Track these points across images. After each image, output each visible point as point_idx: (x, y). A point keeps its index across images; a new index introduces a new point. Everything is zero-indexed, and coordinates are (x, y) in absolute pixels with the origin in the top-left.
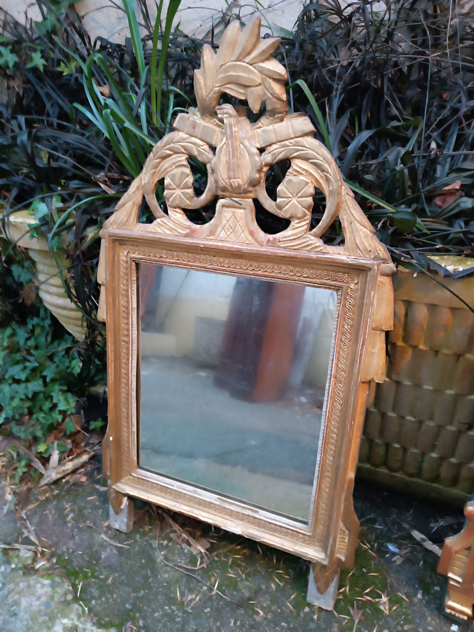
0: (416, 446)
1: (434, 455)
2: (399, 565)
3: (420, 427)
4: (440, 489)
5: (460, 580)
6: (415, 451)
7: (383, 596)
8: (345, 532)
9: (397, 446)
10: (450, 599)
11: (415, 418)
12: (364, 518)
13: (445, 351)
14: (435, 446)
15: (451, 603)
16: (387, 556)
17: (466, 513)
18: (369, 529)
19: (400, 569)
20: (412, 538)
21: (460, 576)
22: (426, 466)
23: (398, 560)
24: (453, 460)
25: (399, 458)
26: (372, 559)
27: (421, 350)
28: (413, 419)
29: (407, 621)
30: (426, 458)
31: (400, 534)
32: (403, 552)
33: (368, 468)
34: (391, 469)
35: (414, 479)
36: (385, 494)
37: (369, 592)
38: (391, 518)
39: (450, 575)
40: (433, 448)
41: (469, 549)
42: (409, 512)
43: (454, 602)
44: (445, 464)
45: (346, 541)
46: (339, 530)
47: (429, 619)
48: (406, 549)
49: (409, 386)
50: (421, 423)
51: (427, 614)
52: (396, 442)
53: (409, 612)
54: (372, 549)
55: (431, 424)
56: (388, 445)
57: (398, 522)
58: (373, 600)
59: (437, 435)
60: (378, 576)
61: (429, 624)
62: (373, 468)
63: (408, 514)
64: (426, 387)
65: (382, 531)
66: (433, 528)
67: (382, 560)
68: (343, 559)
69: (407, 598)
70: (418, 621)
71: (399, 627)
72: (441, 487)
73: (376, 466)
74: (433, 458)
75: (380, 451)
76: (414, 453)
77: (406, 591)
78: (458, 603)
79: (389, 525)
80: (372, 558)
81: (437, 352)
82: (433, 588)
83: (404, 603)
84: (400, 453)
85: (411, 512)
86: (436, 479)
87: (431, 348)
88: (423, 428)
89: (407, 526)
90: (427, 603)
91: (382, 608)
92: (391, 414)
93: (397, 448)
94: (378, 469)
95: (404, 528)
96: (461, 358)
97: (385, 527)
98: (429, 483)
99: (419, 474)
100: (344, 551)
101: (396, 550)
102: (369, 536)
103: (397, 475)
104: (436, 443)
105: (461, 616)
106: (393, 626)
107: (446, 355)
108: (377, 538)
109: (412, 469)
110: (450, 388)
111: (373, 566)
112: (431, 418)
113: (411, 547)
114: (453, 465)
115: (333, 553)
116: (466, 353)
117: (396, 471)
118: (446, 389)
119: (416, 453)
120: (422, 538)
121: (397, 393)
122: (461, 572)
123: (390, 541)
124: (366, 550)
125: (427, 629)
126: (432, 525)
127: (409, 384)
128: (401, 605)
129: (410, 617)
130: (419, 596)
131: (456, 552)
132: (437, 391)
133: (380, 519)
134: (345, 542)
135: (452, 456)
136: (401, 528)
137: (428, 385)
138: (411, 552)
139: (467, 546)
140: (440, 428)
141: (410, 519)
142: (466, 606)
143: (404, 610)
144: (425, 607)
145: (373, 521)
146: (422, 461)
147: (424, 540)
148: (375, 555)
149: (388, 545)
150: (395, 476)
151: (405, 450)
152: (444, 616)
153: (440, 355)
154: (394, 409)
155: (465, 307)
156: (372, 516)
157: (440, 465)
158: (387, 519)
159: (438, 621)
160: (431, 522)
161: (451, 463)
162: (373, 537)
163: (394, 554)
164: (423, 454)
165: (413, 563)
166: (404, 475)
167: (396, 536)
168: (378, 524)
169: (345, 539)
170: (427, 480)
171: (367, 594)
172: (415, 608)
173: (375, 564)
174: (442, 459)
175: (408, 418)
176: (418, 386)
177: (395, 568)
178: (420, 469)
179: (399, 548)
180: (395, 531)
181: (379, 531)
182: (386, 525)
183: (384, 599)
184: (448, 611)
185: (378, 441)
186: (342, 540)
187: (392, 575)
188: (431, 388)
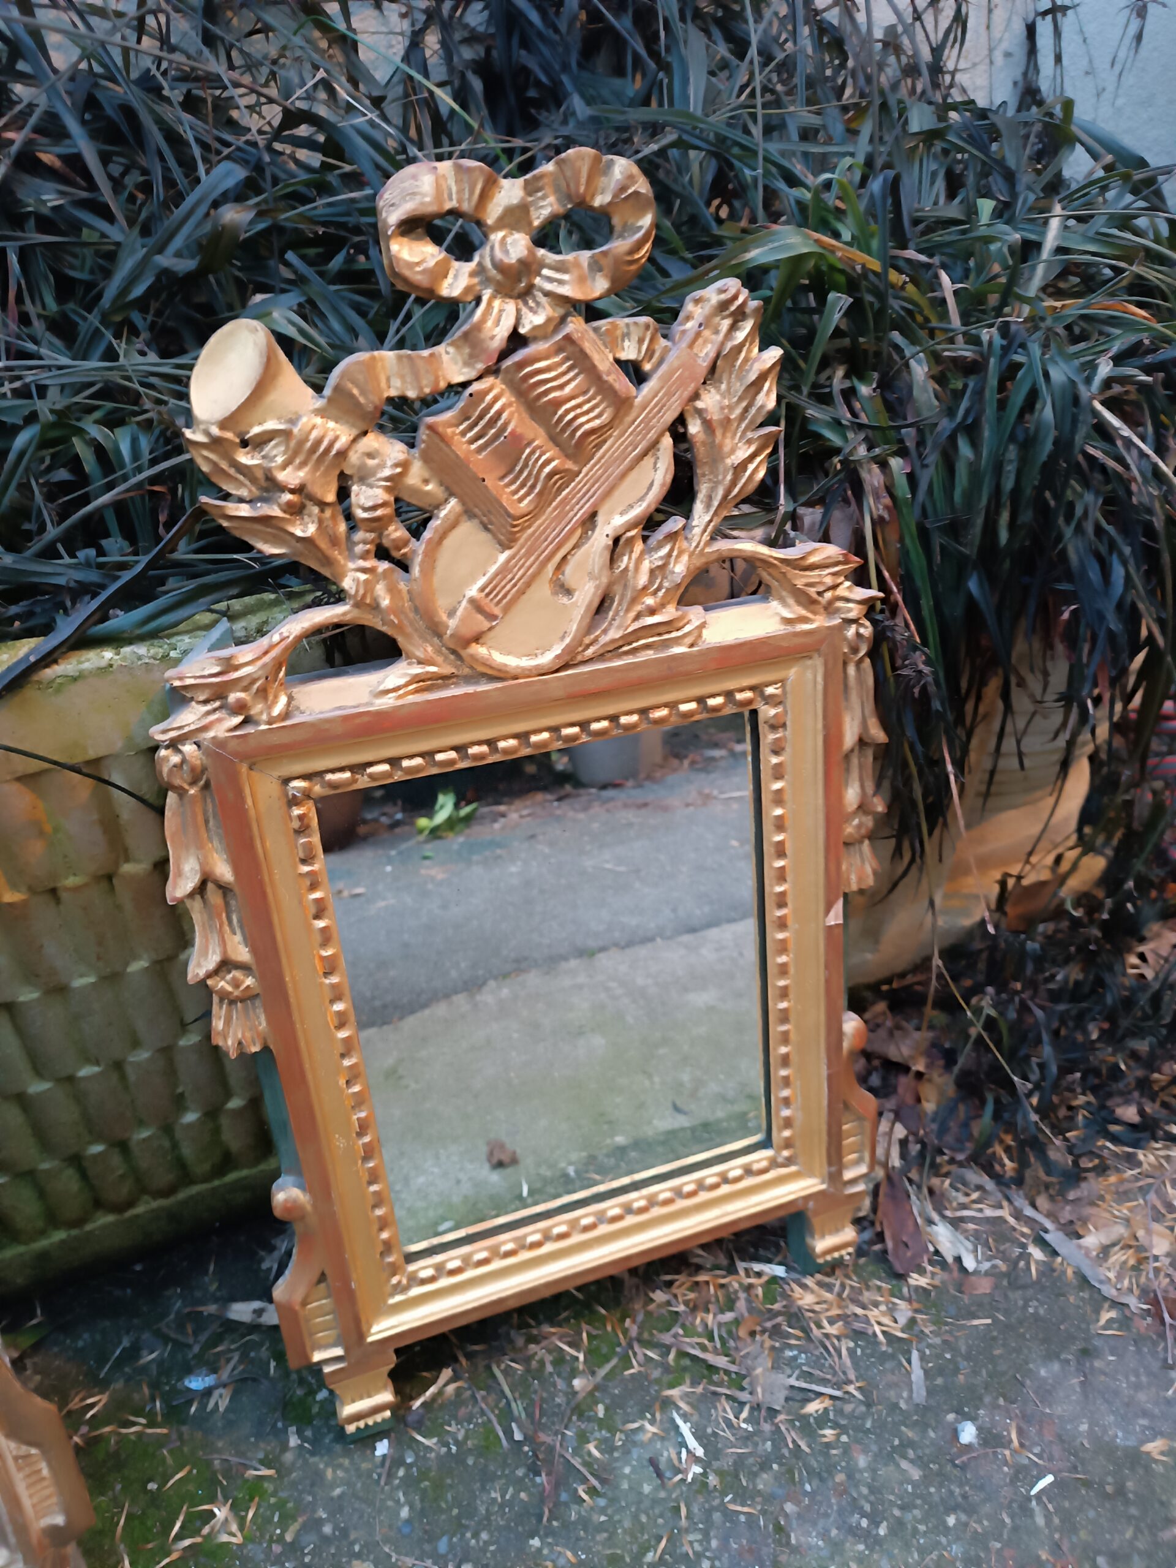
0: (141, 1123)
1: (190, 1117)
2: (227, 1410)
3: (123, 1077)
4: (246, 1178)
5: (338, 1351)
6: (145, 1134)
7: (216, 1510)
8: (28, 1456)
9: (97, 1149)
10: (343, 1404)
11: (97, 1063)
12: (108, 1360)
13: (71, 881)
14: (182, 1095)
15: (348, 1410)
16: (193, 1409)
17: (278, 1212)
18: (128, 1380)
19: (232, 1416)
20: (232, 1327)
21: (335, 1345)
22: (187, 1151)
23: (221, 1400)
24: (235, 1103)
25: (121, 1172)
26: (161, 1446)
27: (10, 905)
28: (96, 1069)
29: (286, 1519)
30: (178, 1134)
31: (203, 1337)
32: (225, 1374)
33: (63, 1242)
34: (119, 1208)
35: (182, 1195)
36: (138, 1268)
37: (182, 1527)
38: (172, 1316)
39: (317, 1357)
40: (179, 1103)
41: (322, 1278)
42: (206, 1272)
43: (353, 1401)
44: (225, 1121)
45: (45, 1472)
46: (10, 1462)
47: (329, 1473)
48: (228, 1360)
49: (38, 1000)
50: (118, 1066)
51: (322, 1466)
52: (90, 1143)
53: (283, 1494)
54: (152, 1424)
55: (143, 1055)
56: (76, 1160)
57: (189, 1313)
58: (199, 1540)
59: (171, 1072)
60: (190, 1472)
61: (333, 1485)
62: (74, 1232)
63: (206, 1279)
64: (78, 983)
65: (159, 1362)
66: (270, 1269)
67: (185, 1429)
68: (59, 1520)
69: (269, 1468)
70: (310, 1498)
71: (274, 1546)
72: (245, 1173)
73: (79, 1222)
74: (190, 1125)
75: (68, 1183)
76: (144, 1140)
77: (261, 1455)
78: (361, 1398)
79: (173, 1335)
80: (161, 1442)
81: (53, 892)
82: (315, 1402)
83: (266, 1485)
84: (116, 1159)
85: (212, 1268)
86: (226, 1162)
87: (31, 890)
88: (132, 1075)
89: (212, 1308)
90: (315, 1442)
91: (224, 1538)
92: (37, 1087)
93: (100, 1154)
94: (89, 1227)
95: (210, 1315)
96: (115, 881)
97: (166, 1345)
98: (216, 1183)
99: (186, 1177)
100: (54, 1500)
101: (209, 1381)
102: (136, 1396)
103: (139, 1209)
104: (180, 1090)
105: (379, 1418)
106: (262, 1556)
107: (76, 889)
108: (155, 1386)
109: (163, 1177)
110: (135, 957)
111: (170, 1461)
112: (136, 1043)
113: (237, 1349)
114: (238, 1113)
115: (21, 1529)
116: (117, 865)
117: (131, 1204)
118: (127, 964)
119: (149, 1138)
120: (255, 1311)
121: (20, 1030)
122: (332, 1334)
123: (188, 1370)
124: (139, 1435)
125: (332, 1499)
126: (265, 1266)
127: (35, 995)
128: (263, 1494)
129: (290, 1505)
130: (294, 1441)
131: (304, 1303)
132: (113, 978)
133: (146, 1336)
134: (44, 1479)
135: (228, 1095)
136: (199, 1321)
137: (81, 976)
138: (244, 1358)
139: (316, 1275)
140: (167, 1052)
141: (214, 1287)
142: (378, 1391)
143: (273, 1500)
144: (313, 1453)
145: (133, 1353)
146: (175, 1146)
147: (259, 1312)
148: (165, 1431)
149: (187, 1383)
150: (137, 1216)
151: (123, 1146)
152: (354, 1442)
153: (64, 896)
154: (39, 1072)
155: (46, 765)
156: (126, 1342)
157: (217, 1131)
158: (163, 1326)
159: (346, 1462)
160: (262, 1260)
161: (233, 1111)
162: (146, 1390)
163: (208, 1392)
164: (168, 1129)
165: (254, 1380)
166: (155, 1198)
167: (196, 1349)
168: (144, 1352)
169: (40, 1471)
170: (206, 1179)
171: (179, 1537)
172: (294, 1475)
173: (171, 1452)
174: (212, 1114)
175: (85, 1071)
176: (59, 990)
177: (219, 1424)
178: (181, 1164)
179: (214, 1371)
180: (191, 1341)
181: (154, 1367)
182: (166, 1339)
183: (221, 1513)
184: (351, 1429)
185: (45, 1166)
186: (34, 1478)
187: (220, 1444)
188: (92, 979)
